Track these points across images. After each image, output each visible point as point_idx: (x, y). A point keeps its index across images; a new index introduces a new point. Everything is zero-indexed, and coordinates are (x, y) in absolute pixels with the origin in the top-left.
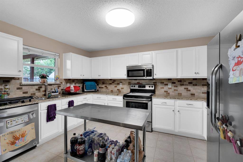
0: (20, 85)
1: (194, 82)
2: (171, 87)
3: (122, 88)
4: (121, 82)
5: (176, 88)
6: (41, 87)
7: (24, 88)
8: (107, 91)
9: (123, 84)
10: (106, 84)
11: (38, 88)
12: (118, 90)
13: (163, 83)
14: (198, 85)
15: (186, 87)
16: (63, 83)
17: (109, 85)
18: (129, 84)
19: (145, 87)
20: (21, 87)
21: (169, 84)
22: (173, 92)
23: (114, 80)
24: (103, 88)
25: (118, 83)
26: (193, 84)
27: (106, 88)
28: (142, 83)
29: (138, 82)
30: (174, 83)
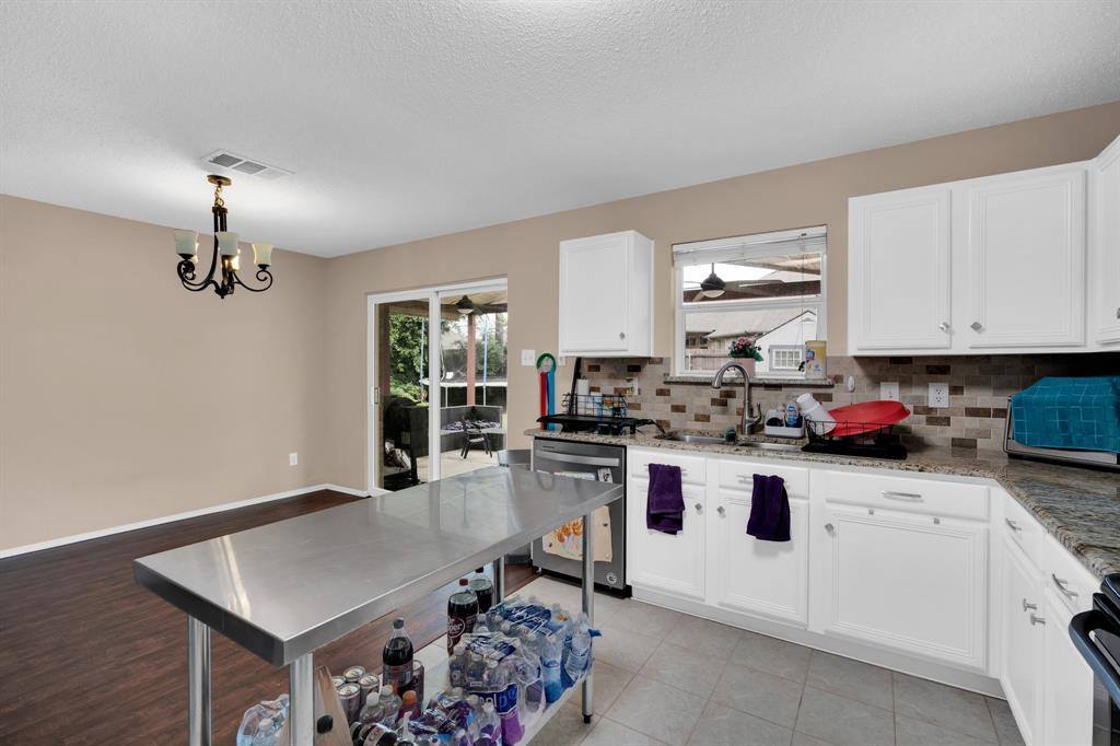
0: (665, 383)
6: (730, 395)
7: (675, 391)
11: (718, 397)
16: (850, 382)
20: (667, 387)
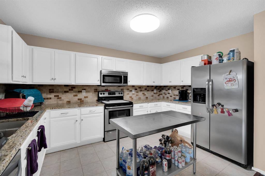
1: (148, 88)
2: (134, 93)
3: (85, 97)
4: (84, 89)
5: (137, 94)
8: (60, 102)
9: (86, 92)
10: (58, 92)
12: (79, 99)
13: (129, 89)
14: (149, 90)
15: (143, 92)
17: (63, 94)
18: (95, 92)
19: (114, 94)
21: (133, 90)
22: (136, 97)
23: (72, 86)
24: (50, 98)
25: (80, 90)
26: (147, 90)
27: (58, 98)
28: (110, 90)
29: (106, 88)
30: (136, 89)
